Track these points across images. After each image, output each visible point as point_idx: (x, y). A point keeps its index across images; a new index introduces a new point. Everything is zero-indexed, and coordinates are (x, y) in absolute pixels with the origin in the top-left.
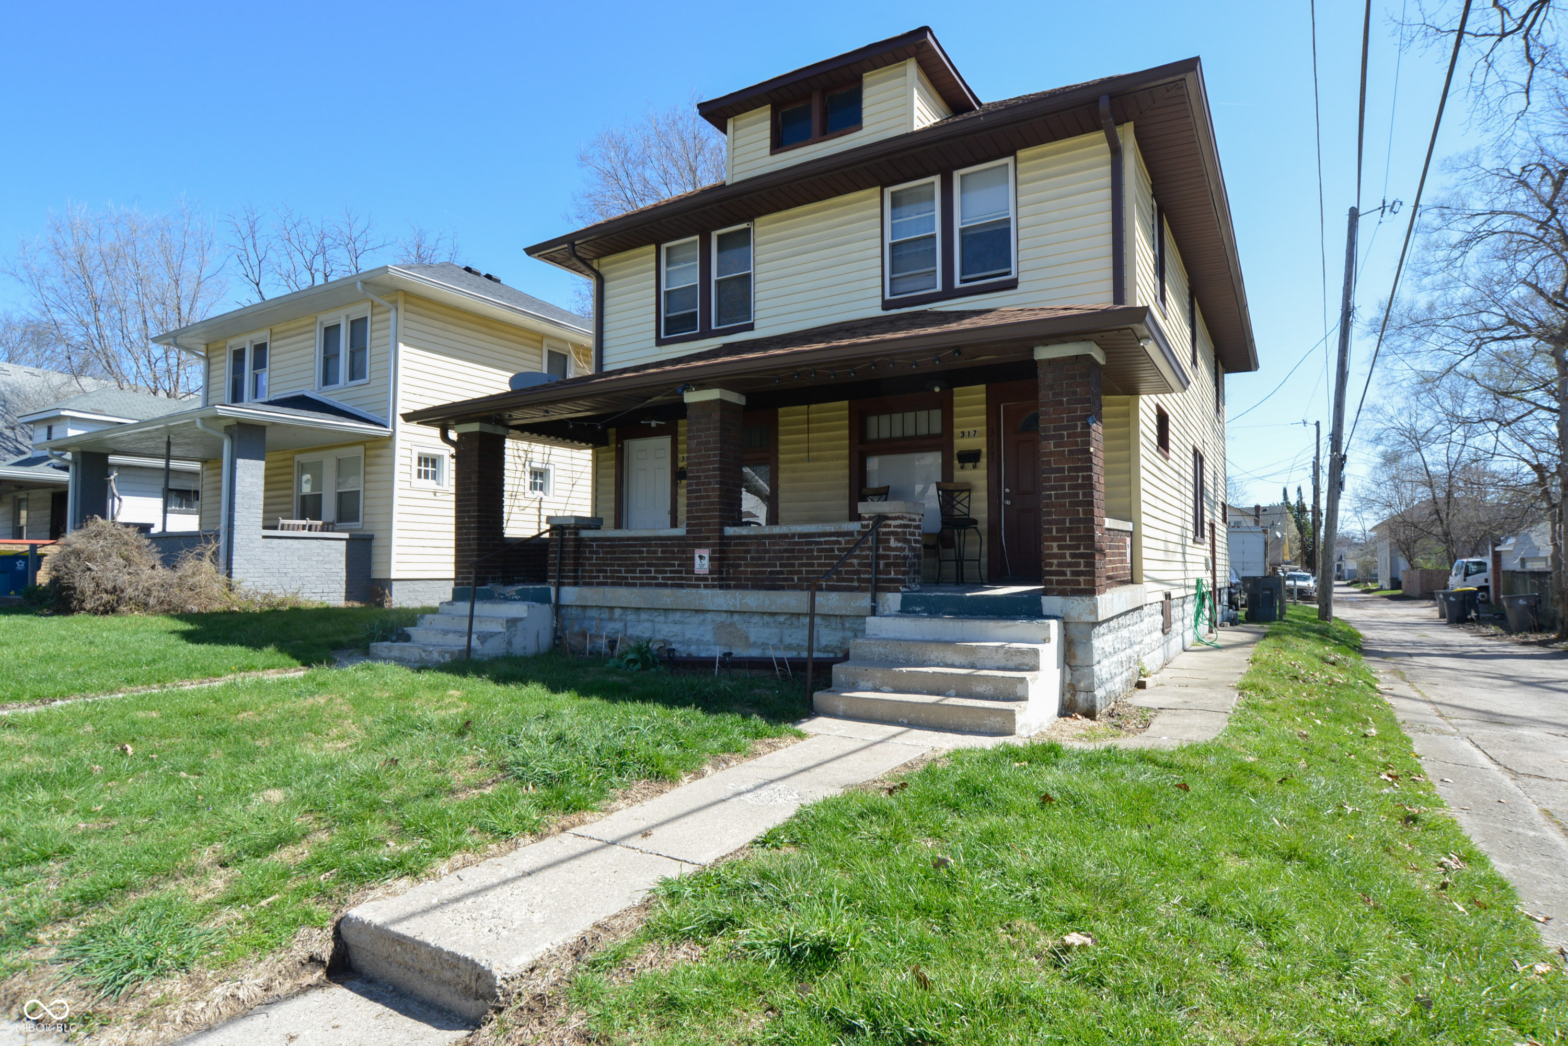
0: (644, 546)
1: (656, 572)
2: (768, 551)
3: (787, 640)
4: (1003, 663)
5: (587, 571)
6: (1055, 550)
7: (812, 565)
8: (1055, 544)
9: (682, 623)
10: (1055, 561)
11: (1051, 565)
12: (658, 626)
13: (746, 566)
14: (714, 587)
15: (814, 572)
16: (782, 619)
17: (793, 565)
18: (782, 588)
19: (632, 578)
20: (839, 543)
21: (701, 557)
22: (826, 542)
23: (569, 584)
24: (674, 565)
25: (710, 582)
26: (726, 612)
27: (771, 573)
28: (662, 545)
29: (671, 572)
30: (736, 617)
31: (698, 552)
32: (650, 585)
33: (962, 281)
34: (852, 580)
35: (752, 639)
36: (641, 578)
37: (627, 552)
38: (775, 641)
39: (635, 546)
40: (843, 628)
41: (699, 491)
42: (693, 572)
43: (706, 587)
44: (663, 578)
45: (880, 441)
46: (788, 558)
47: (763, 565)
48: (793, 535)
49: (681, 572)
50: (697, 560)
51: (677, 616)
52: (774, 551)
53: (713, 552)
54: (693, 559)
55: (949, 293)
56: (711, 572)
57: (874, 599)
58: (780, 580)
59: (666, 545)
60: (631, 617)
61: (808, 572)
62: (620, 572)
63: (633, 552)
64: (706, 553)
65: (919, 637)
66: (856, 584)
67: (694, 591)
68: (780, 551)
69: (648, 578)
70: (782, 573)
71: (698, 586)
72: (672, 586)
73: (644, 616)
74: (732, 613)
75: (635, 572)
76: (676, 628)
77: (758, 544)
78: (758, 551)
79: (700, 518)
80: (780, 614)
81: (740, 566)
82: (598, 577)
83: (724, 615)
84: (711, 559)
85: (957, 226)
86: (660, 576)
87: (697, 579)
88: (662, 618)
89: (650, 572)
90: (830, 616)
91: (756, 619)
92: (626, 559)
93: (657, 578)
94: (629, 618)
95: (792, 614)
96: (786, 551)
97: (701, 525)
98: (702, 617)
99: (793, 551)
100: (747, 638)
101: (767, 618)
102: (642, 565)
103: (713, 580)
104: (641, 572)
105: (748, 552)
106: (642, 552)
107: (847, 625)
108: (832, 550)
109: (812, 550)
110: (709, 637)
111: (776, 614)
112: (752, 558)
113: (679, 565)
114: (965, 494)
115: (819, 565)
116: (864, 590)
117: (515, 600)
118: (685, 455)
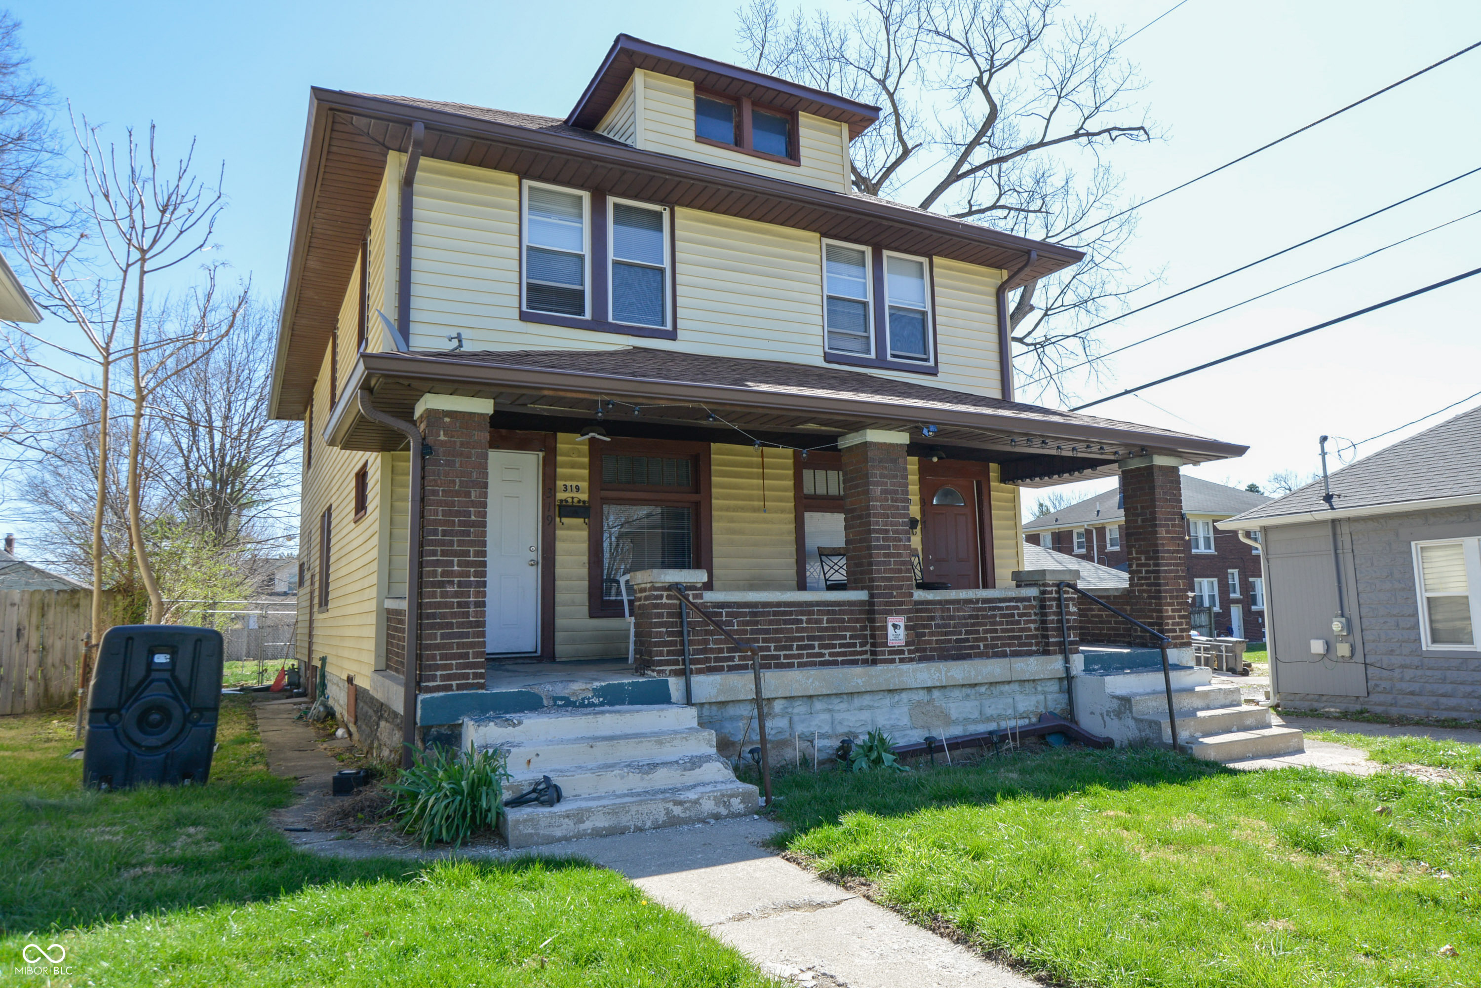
0: (802, 613)
1: (821, 647)
2: (952, 618)
3: (989, 712)
4: (1223, 702)
5: (712, 651)
6: (1170, 613)
7: (996, 631)
8: (1170, 608)
9: (870, 707)
10: (1170, 621)
11: (1167, 624)
12: (838, 717)
13: (932, 634)
14: (911, 660)
15: (998, 638)
16: (983, 689)
17: (978, 632)
18: (967, 657)
19: (786, 657)
20: (1017, 608)
21: (895, 626)
22: (1007, 608)
23: (700, 672)
24: (844, 637)
25: (906, 655)
26: (923, 688)
27: (957, 641)
28: (828, 613)
29: (841, 646)
30: (936, 694)
31: (891, 620)
32: (814, 664)
33: (894, 356)
34: (1031, 645)
35: (954, 715)
36: (800, 656)
37: (778, 622)
38: (976, 715)
39: (791, 613)
40: (1036, 693)
41: (889, 547)
42: (885, 644)
43: (902, 661)
44: (831, 654)
45: (815, 497)
46: (973, 625)
47: (947, 633)
48: (977, 601)
49: (854, 645)
50: (891, 629)
51: (867, 700)
52: (959, 618)
53: (909, 619)
54: (885, 628)
55: (881, 363)
56: (908, 644)
57: (1067, 661)
58: (966, 648)
59: (834, 612)
60: (799, 708)
61: (993, 638)
62: (768, 649)
63: (786, 622)
64: (901, 621)
65: (1148, 690)
66: (1034, 648)
67: (892, 667)
68: (964, 618)
69: (809, 655)
70: (967, 640)
71: (892, 661)
72: (844, 663)
73: (818, 705)
74: (929, 689)
75: (790, 648)
76: (865, 715)
77: (943, 610)
78: (942, 618)
79: (890, 579)
80: (981, 684)
81: (924, 635)
82: (732, 659)
83: (921, 692)
84: (907, 628)
85: (887, 304)
86: (827, 651)
87: (891, 653)
88: (843, 706)
89: (812, 647)
90: (1024, 681)
91: (957, 693)
92: (777, 631)
93: (822, 655)
94: (796, 711)
95: (991, 683)
96: (971, 617)
97: (892, 588)
98: (897, 698)
99: (977, 617)
100: (947, 716)
101: (968, 691)
102: (802, 639)
103: (910, 652)
104: (799, 648)
105: (932, 618)
106: (801, 621)
107: (1040, 688)
108: (1013, 615)
109: (995, 616)
110: (905, 721)
111: (976, 685)
112: (937, 626)
113: (851, 637)
115: (1003, 631)
116: (1055, 653)
117: (593, 705)
118: (568, 484)
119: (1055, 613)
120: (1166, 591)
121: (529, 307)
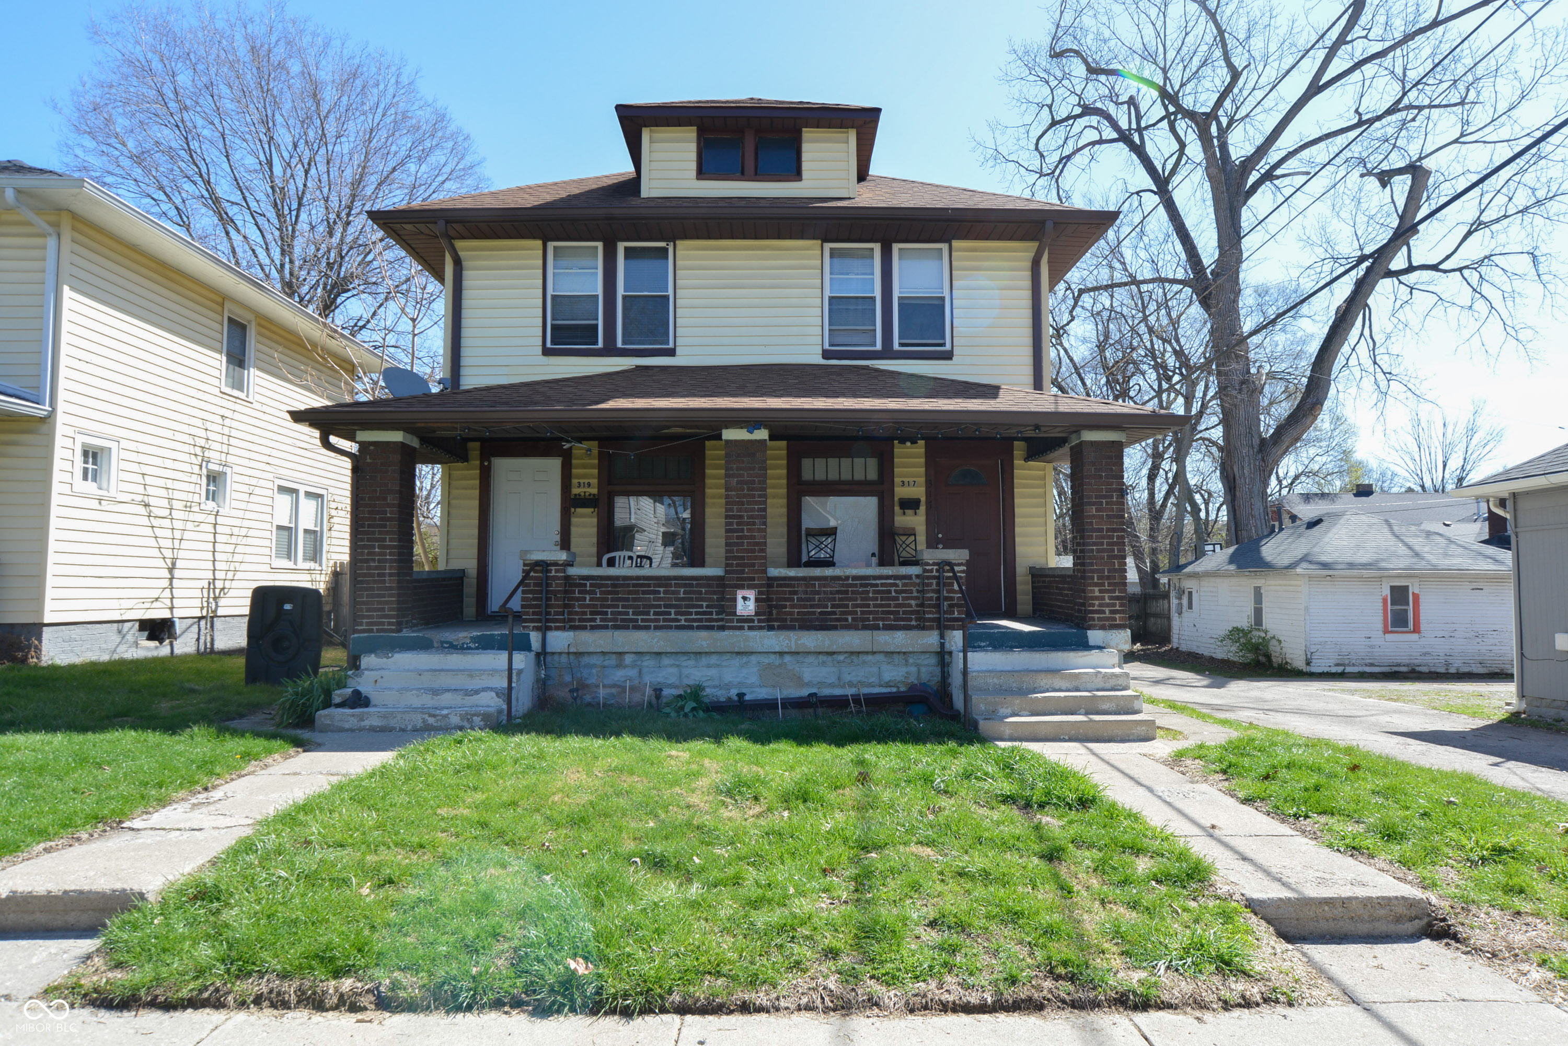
0: (660, 586)
1: (676, 613)
2: (818, 593)
3: (847, 678)
4: (1101, 685)
5: (577, 613)
6: (1097, 594)
7: (868, 606)
9: (718, 666)
10: (1097, 602)
11: (1093, 605)
12: (685, 671)
13: (793, 606)
14: (761, 628)
15: (870, 613)
16: (841, 658)
17: (847, 606)
18: (834, 628)
19: (643, 620)
20: (896, 585)
21: (745, 599)
22: (882, 585)
23: (557, 629)
24: (701, 607)
25: (756, 623)
26: (775, 653)
27: (821, 613)
28: (685, 586)
29: (697, 613)
30: (787, 658)
31: (740, 594)
32: (670, 627)
33: (901, 345)
34: (910, 620)
35: (807, 677)
36: (657, 620)
37: (637, 592)
38: (833, 679)
39: (649, 585)
40: (907, 664)
41: (742, 530)
42: (735, 614)
43: (750, 628)
44: (686, 620)
45: (813, 483)
46: (841, 599)
47: (812, 606)
48: (847, 578)
49: (711, 613)
50: (740, 602)
51: (714, 659)
52: (825, 592)
53: (760, 593)
54: (735, 600)
55: (887, 353)
56: (757, 614)
57: (942, 636)
58: (831, 620)
59: (691, 585)
60: (648, 662)
61: (863, 613)
62: (627, 613)
63: (644, 593)
64: (751, 594)
65: (1009, 668)
66: (914, 623)
67: (738, 633)
68: (831, 593)
69: (665, 620)
70: (834, 613)
71: (742, 628)
72: (698, 628)
73: (666, 661)
74: (781, 654)
75: (648, 614)
76: (713, 672)
77: (807, 586)
78: (806, 592)
79: (743, 558)
80: (840, 653)
81: (785, 607)
82: (594, 620)
83: (772, 657)
84: (757, 600)
85: (896, 294)
86: (683, 618)
87: (739, 621)
88: (691, 663)
89: (670, 614)
90: (893, 653)
91: (811, 659)
92: (634, 600)
93: (679, 620)
94: (645, 664)
95: (852, 653)
96: (838, 592)
97: (744, 565)
98: (745, 659)
99: (847, 592)
100: (800, 678)
101: (824, 658)
102: (659, 606)
103: (759, 621)
104: (655, 614)
105: (795, 593)
106: (659, 592)
107: (911, 661)
108: (890, 592)
109: (868, 592)
110: (753, 679)
111: (834, 653)
112: (799, 599)
113: (707, 607)
114: (912, 538)
115: (875, 606)
116: (931, 628)
117: (470, 648)
118: (582, 481)
119: (933, 591)
120: (1093, 571)
121: (553, 343)
